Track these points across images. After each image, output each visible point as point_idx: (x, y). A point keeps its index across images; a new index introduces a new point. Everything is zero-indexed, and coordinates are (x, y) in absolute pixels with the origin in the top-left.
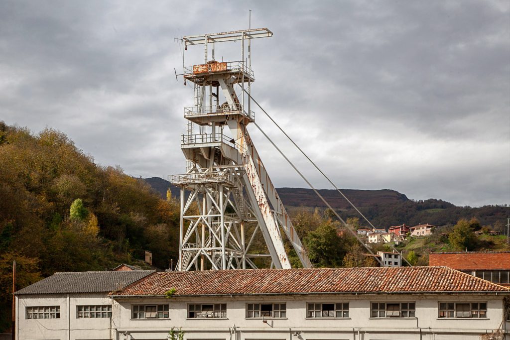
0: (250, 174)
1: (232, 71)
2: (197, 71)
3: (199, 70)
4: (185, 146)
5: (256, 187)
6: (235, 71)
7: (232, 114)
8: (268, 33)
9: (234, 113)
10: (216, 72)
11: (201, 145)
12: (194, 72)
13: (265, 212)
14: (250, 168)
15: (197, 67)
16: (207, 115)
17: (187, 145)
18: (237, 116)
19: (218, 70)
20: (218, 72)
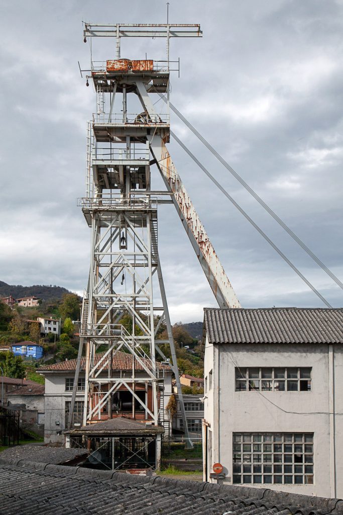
0: (183, 203)
1: (161, 73)
2: (113, 68)
3: (116, 67)
4: (97, 161)
5: (192, 220)
6: (163, 73)
7: (159, 126)
8: (198, 32)
9: (162, 126)
10: (139, 71)
11: (121, 162)
12: (107, 68)
13: (208, 252)
14: (182, 197)
15: (113, 62)
16: (125, 126)
17: (101, 161)
18: (162, 131)
19: (142, 69)
20: (141, 72)
